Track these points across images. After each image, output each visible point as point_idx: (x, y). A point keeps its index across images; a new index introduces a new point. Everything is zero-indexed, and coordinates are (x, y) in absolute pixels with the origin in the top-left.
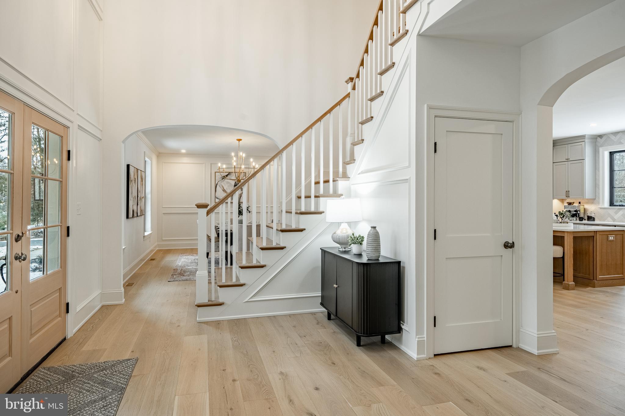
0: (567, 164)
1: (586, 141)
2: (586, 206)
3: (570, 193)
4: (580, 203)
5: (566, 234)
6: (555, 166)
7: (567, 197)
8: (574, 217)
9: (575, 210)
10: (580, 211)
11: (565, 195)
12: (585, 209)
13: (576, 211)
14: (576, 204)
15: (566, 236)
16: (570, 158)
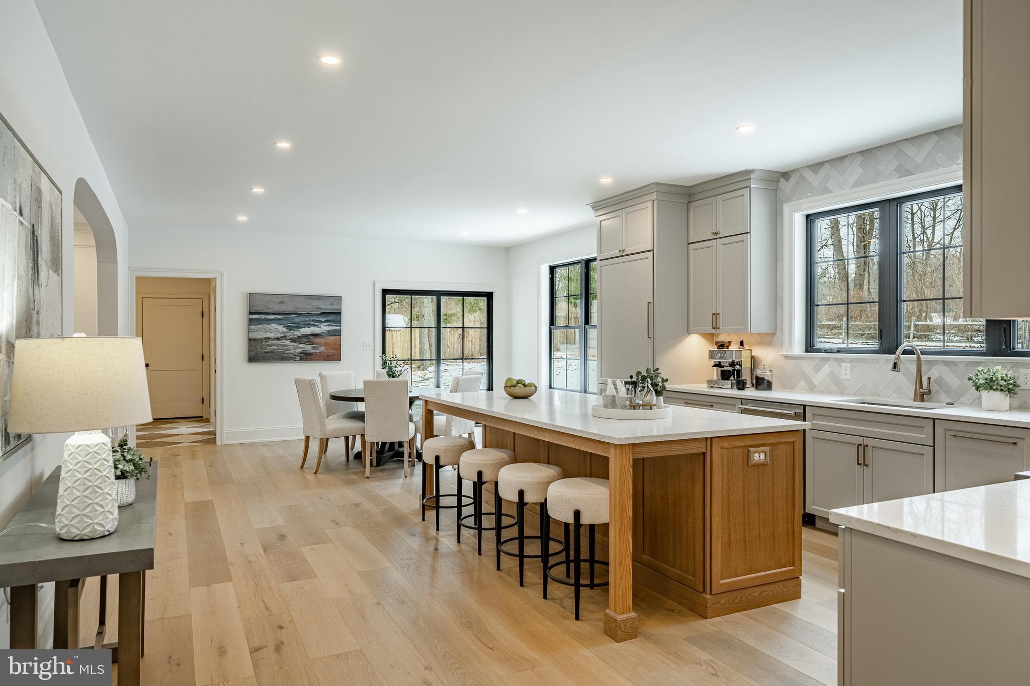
0: (715, 247)
1: (752, 186)
2: (758, 352)
3: (721, 320)
4: (742, 343)
5: (612, 450)
6: (691, 252)
7: (714, 328)
8: (728, 379)
9: (731, 361)
10: (740, 365)
11: (711, 326)
12: (752, 357)
13: (732, 364)
14: (734, 348)
15: (612, 455)
16: (721, 231)
